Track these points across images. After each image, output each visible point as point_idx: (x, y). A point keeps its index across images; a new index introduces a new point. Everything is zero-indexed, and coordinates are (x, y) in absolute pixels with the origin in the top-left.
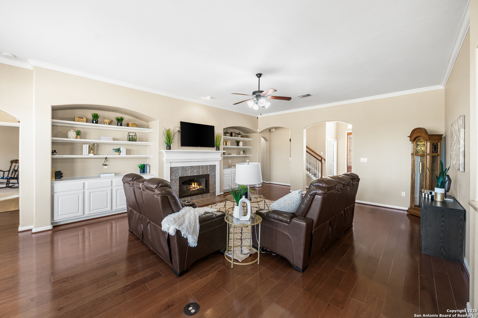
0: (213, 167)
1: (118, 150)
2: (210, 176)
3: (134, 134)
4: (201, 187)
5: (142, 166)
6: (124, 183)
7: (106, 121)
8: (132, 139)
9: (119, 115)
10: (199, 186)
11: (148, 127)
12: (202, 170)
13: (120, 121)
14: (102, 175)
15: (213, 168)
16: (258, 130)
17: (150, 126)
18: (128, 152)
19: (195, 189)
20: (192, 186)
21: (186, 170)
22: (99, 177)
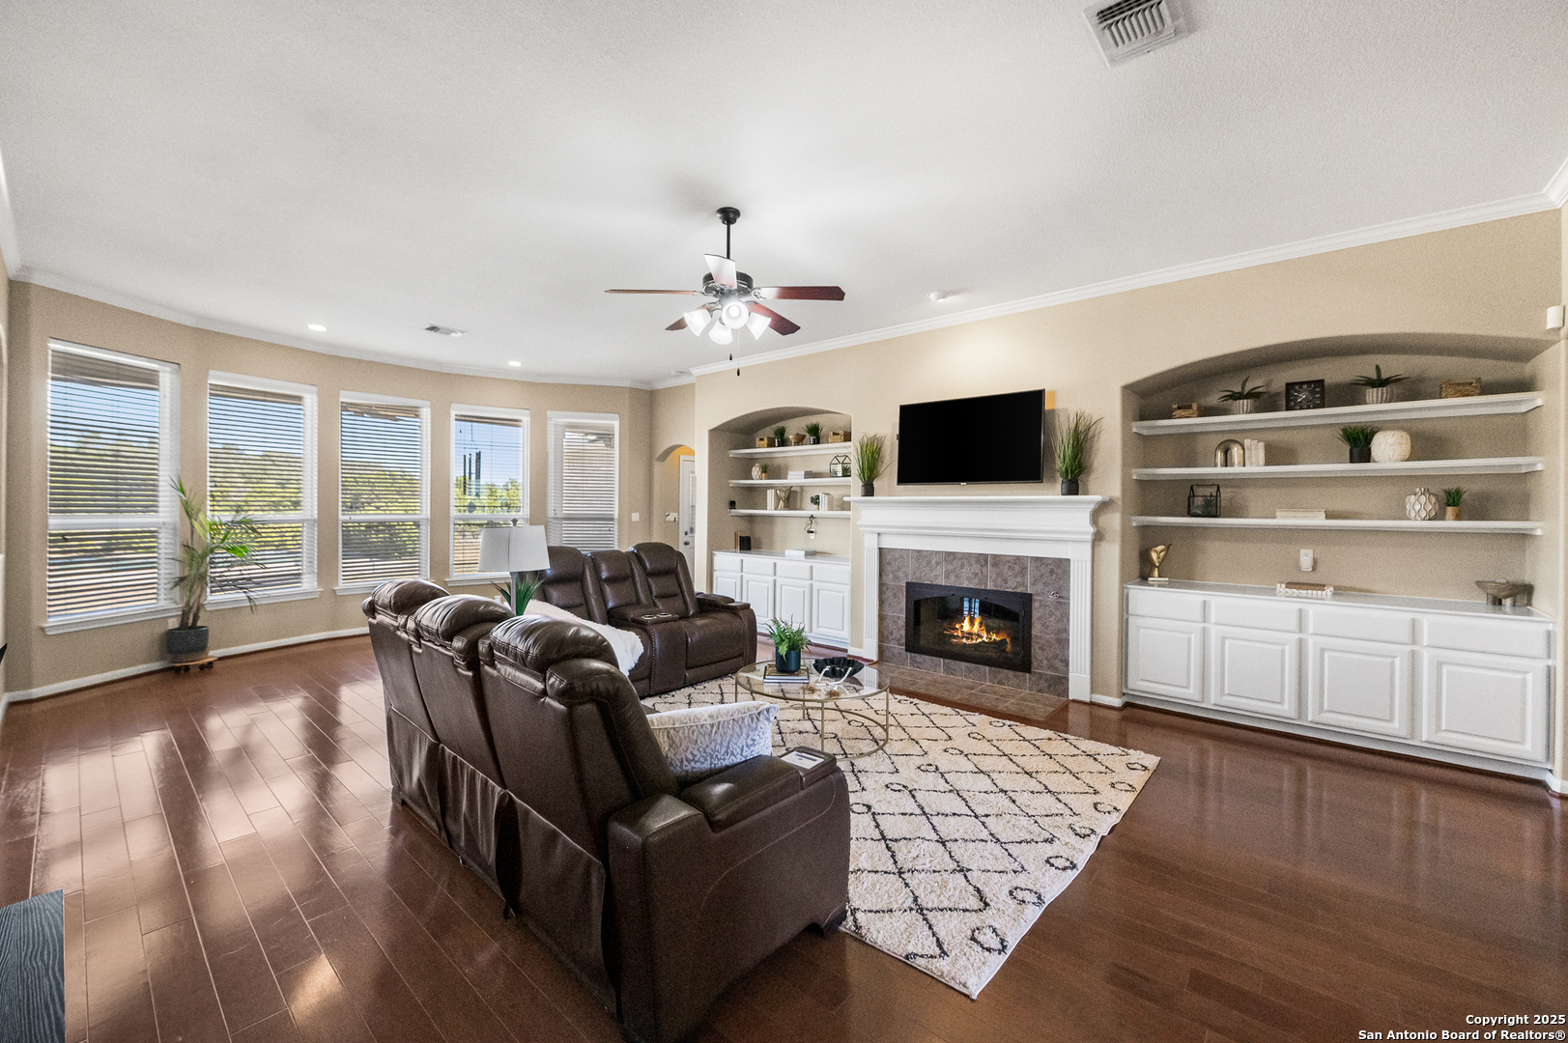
0: (1058, 569)
1: (816, 501)
2: (1036, 605)
4: (994, 637)
9: (811, 421)
10: (988, 632)
12: (998, 575)
13: (815, 435)
15: (1052, 572)
19: (969, 642)
20: (962, 627)
21: (929, 563)
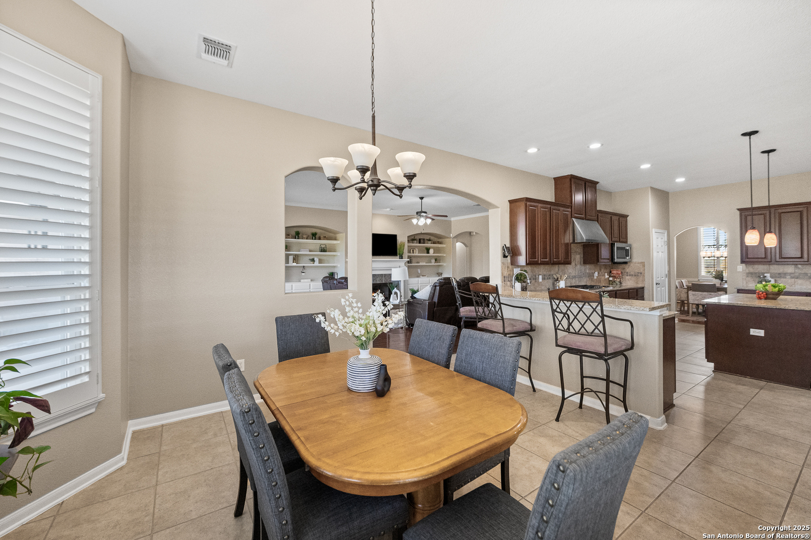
1: (313, 260)
3: (324, 246)
5: (331, 273)
6: (323, 283)
7: (305, 236)
8: (323, 250)
9: (314, 231)
11: (335, 239)
13: (314, 236)
14: (302, 280)
16: (451, 235)
17: (338, 238)
18: (320, 261)
22: (300, 281)
